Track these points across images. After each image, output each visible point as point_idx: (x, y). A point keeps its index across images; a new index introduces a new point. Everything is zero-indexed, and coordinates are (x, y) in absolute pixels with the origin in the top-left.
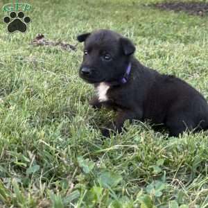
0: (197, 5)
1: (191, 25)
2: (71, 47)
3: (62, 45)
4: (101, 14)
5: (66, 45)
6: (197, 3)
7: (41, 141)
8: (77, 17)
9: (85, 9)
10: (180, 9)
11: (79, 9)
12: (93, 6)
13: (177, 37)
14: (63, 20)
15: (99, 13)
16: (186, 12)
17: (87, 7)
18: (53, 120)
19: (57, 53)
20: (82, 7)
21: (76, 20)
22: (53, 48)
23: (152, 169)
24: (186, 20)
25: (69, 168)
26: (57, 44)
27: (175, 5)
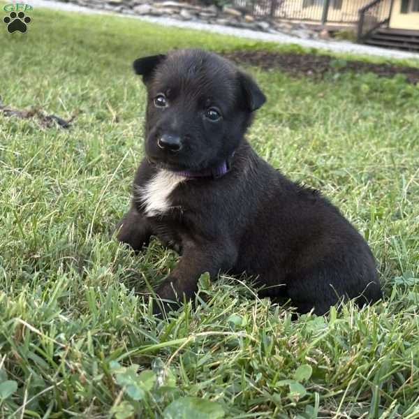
0: (302, 59)
1: (296, 94)
2: (60, 122)
3: (41, 116)
4: (112, 66)
5: (49, 118)
6: (300, 55)
7: (18, 320)
8: (65, 68)
9: (78, 54)
10: (271, 65)
11: (66, 53)
12: (95, 49)
13: (275, 115)
14: (34, 72)
15: (108, 64)
16: (283, 72)
17: (82, 50)
18: (37, 274)
19: (31, 132)
20: (72, 49)
21: (63, 73)
22: (21, 123)
23: (286, 390)
24: (286, 85)
25: (91, 387)
26: (30, 115)
27: (259, 56)
